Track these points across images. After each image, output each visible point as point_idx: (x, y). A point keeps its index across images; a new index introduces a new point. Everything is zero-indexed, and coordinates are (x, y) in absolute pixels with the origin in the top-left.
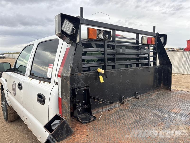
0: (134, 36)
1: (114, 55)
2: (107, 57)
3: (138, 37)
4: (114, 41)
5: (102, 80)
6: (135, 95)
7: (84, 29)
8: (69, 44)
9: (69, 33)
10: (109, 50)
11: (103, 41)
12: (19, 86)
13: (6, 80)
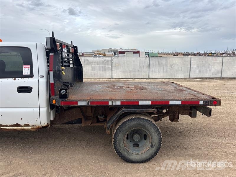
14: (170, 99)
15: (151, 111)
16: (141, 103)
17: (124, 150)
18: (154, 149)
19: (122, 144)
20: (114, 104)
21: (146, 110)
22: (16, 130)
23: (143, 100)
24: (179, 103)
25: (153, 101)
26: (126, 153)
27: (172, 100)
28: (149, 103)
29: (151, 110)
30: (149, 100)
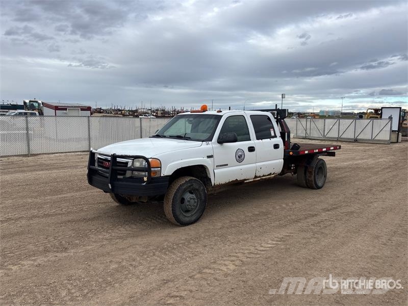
12: (251, 149)
13: (209, 157)
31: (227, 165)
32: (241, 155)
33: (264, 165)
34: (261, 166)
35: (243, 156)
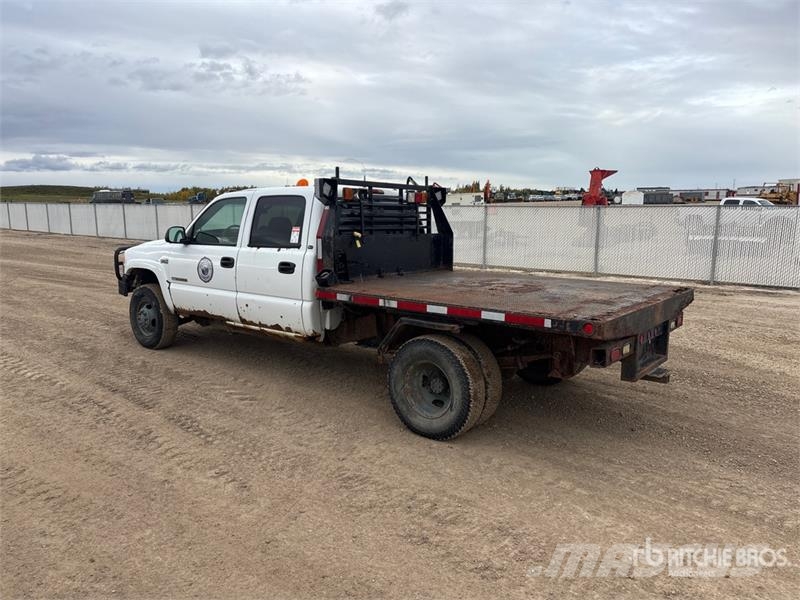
0: (396, 192)
1: (371, 217)
2: (363, 219)
3: (401, 193)
4: (370, 199)
5: (359, 245)
6: (398, 270)
7: (340, 188)
8: (326, 205)
9: (327, 194)
10: (366, 212)
11: (359, 201)
12: (227, 262)
13: (163, 261)
14: (482, 306)
15: (447, 329)
16: (431, 309)
17: (403, 400)
18: (453, 413)
19: (399, 388)
20: (387, 305)
21: (440, 324)
22: (277, 335)
23: (433, 304)
24: (501, 317)
25: (451, 308)
26: (404, 409)
27: (486, 310)
28: (443, 310)
29: (447, 327)
30: (444, 305)
31: (186, 280)
32: (207, 270)
33: (253, 301)
34: (248, 300)
35: (210, 272)
